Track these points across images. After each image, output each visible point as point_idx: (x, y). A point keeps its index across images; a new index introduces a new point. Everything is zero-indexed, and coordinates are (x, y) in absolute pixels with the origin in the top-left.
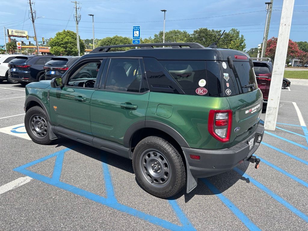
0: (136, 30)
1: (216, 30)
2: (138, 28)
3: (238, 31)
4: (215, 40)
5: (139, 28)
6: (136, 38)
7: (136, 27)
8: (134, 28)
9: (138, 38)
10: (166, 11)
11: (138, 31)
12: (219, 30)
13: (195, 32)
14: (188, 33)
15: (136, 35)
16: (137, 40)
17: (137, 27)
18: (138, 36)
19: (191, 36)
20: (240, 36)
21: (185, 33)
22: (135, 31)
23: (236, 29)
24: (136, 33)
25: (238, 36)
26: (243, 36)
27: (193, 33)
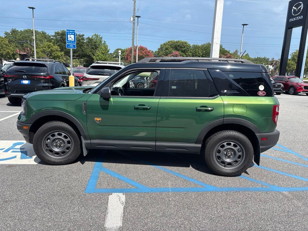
0: (71, 33)
1: (79, 34)
2: (72, 32)
3: (101, 37)
4: (79, 44)
5: (74, 32)
6: (71, 42)
7: (70, 30)
8: (68, 31)
9: (74, 42)
10: (34, 8)
11: (73, 34)
12: (81, 34)
13: (56, 33)
14: (47, 33)
15: (71, 39)
16: (72, 45)
17: (72, 30)
18: (73, 40)
19: (52, 37)
20: (103, 42)
21: (44, 33)
22: (69, 34)
23: (99, 35)
24: (71, 36)
25: (101, 41)
26: (105, 42)
27: (54, 34)
